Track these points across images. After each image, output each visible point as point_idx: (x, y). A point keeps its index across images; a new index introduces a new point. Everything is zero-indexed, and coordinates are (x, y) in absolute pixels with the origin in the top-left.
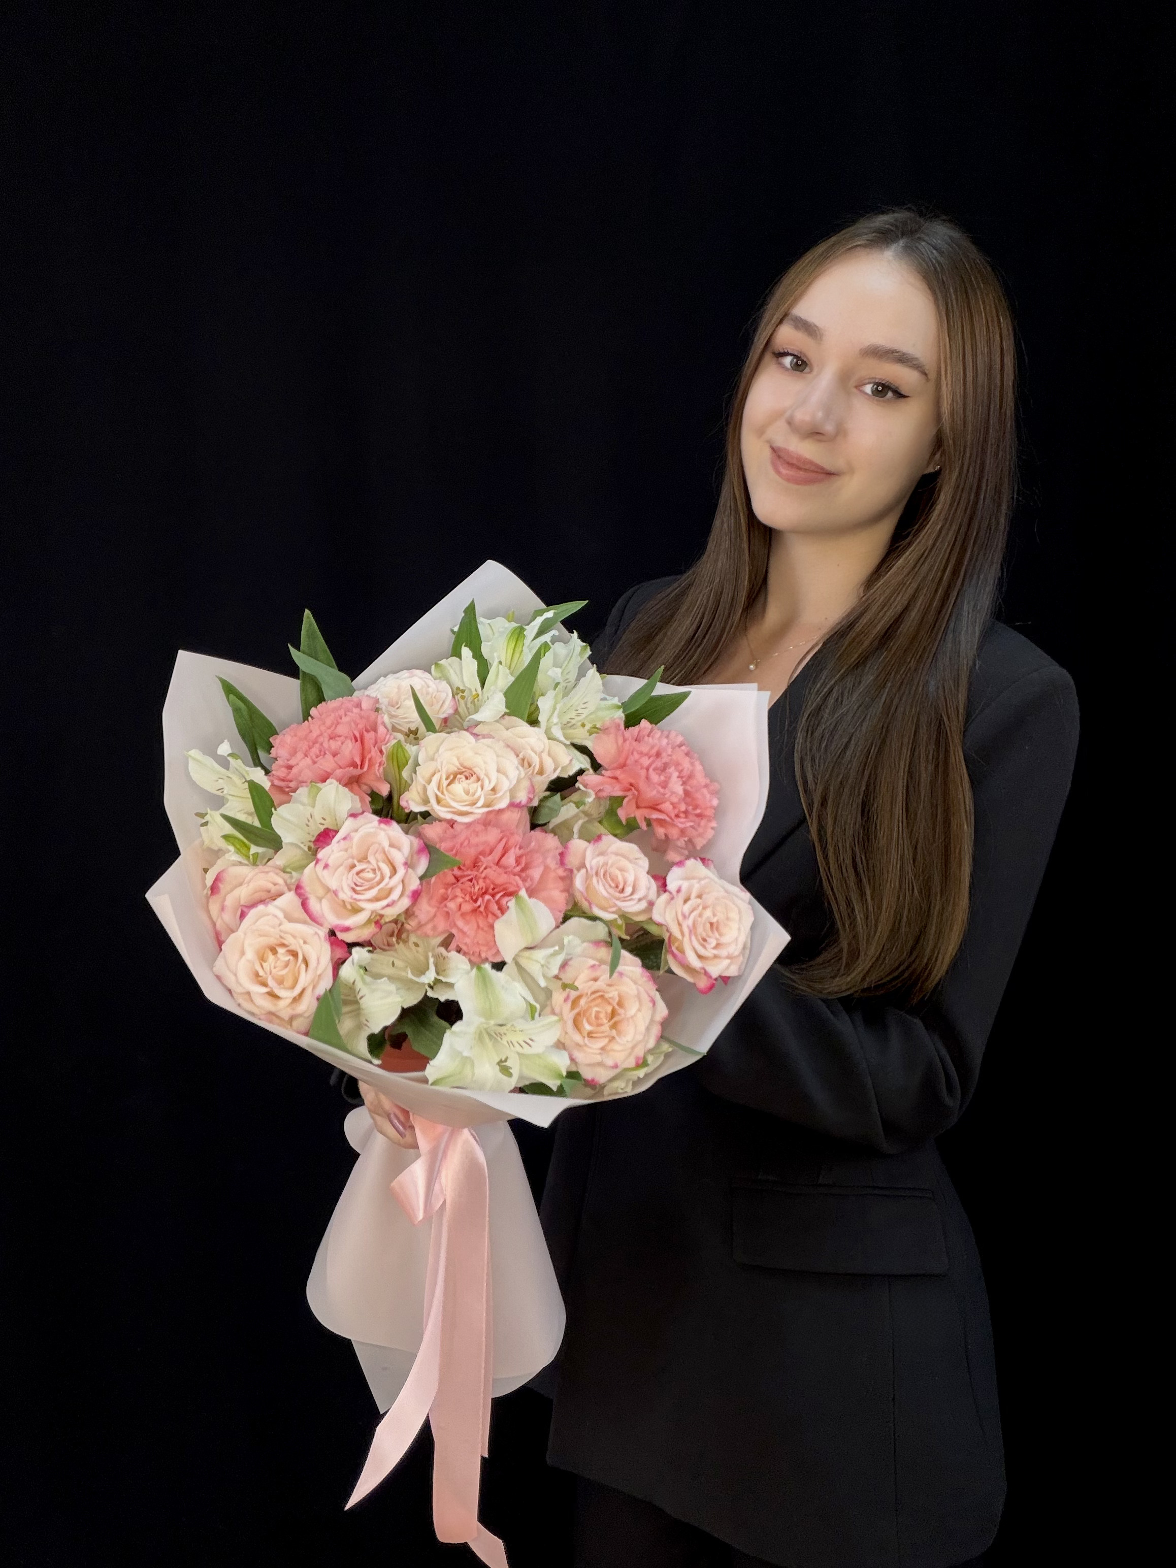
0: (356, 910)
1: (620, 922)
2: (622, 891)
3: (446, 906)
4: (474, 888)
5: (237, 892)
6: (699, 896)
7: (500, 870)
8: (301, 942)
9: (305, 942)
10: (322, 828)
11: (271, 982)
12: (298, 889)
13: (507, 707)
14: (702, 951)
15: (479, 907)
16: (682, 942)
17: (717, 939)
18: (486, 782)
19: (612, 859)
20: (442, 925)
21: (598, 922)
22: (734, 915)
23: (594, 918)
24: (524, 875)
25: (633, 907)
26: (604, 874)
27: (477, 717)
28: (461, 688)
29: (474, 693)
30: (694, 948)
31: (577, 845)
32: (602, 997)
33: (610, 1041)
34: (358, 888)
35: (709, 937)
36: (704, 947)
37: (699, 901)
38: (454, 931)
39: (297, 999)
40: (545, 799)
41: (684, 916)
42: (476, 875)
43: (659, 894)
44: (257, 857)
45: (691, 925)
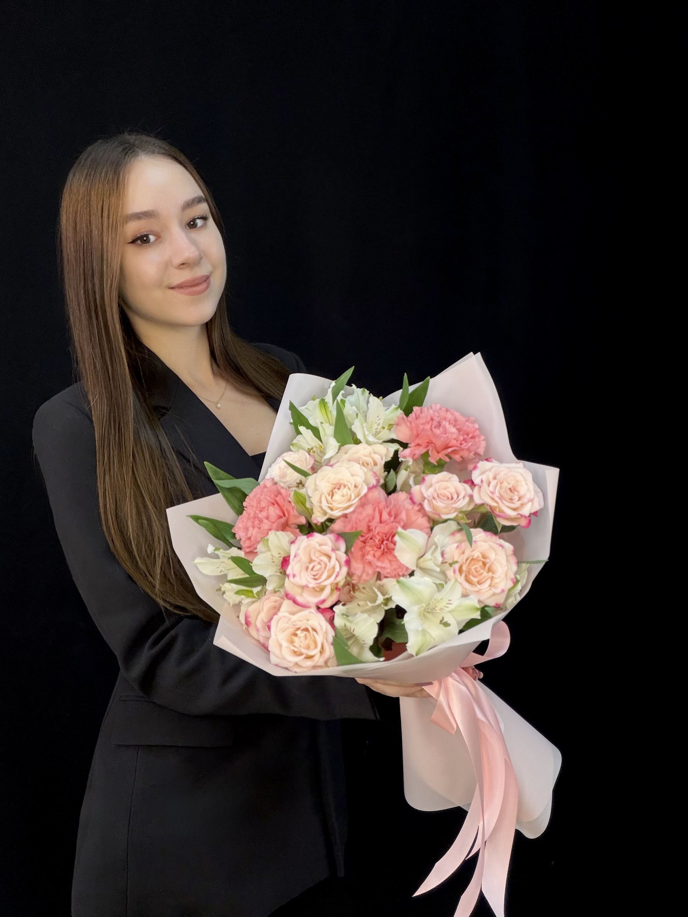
0: (322, 589)
1: (461, 515)
2: (452, 498)
3: (366, 559)
4: (376, 542)
5: (259, 618)
6: (495, 478)
7: (382, 525)
8: (306, 621)
9: (308, 620)
10: (281, 559)
11: (303, 651)
12: (287, 596)
13: (338, 442)
14: (513, 506)
15: (384, 550)
16: (499, 507)
17: (518, 495)
18: (349, 485)
19: (437, 486)
20: (370, 571)
21: (449, 522)
22: (520, 478)
23: (446, 521)
24: (397, 520)
25: (463, 504)
26: (438, 496)
27: (327, 456)
28: (310, 448)
29: (318, 446)
30: (507, 507)
31: (416, 489)
32: (472, 559)
33: (491, 580)
34: (316, 577)
35: (514, 496)
36: (513, 503)
37: (496, 481)
38: (378, 570)
39: (322, 652)
40: (386, 477)
41: (492, 493)
42: (373, 535)
43: (472, 489)
44: (258, 593)
45: (499, 496)
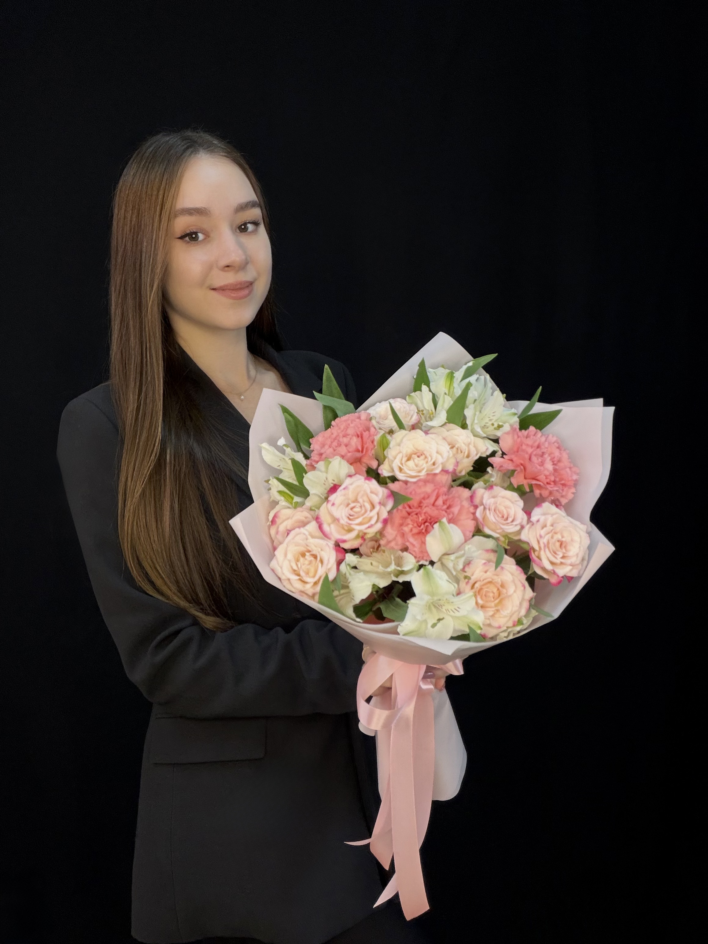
0: (350, 530)
1: (504, 538)
2: (507, 519)
3: (402, 529)
4: (419, 519)
5: (285, 524)
7: (433, 508)
9: (322, 550)
10: (332, 485)
12: (317, 519)
17: (564, 553)
18: (430, 459)
19: (500, 501)
20: (400, 540)
21: (490, 539)
22: (576, 538)
23: (488, 536)
24: (448, 511)
25: (511, 529)
26: (495, 510)
27: (430, 423)
28: (422, 409)
29: (430, 412)
30: (547, 557)
31: (479, 491)
32: (490, 582)
34: (351, 517)
36: (554, 557)
38: (408, 544)
39: (316, 583)
41: (541, 537)
42: (420, 512)
43: (527, 523)
44: (297, 503)
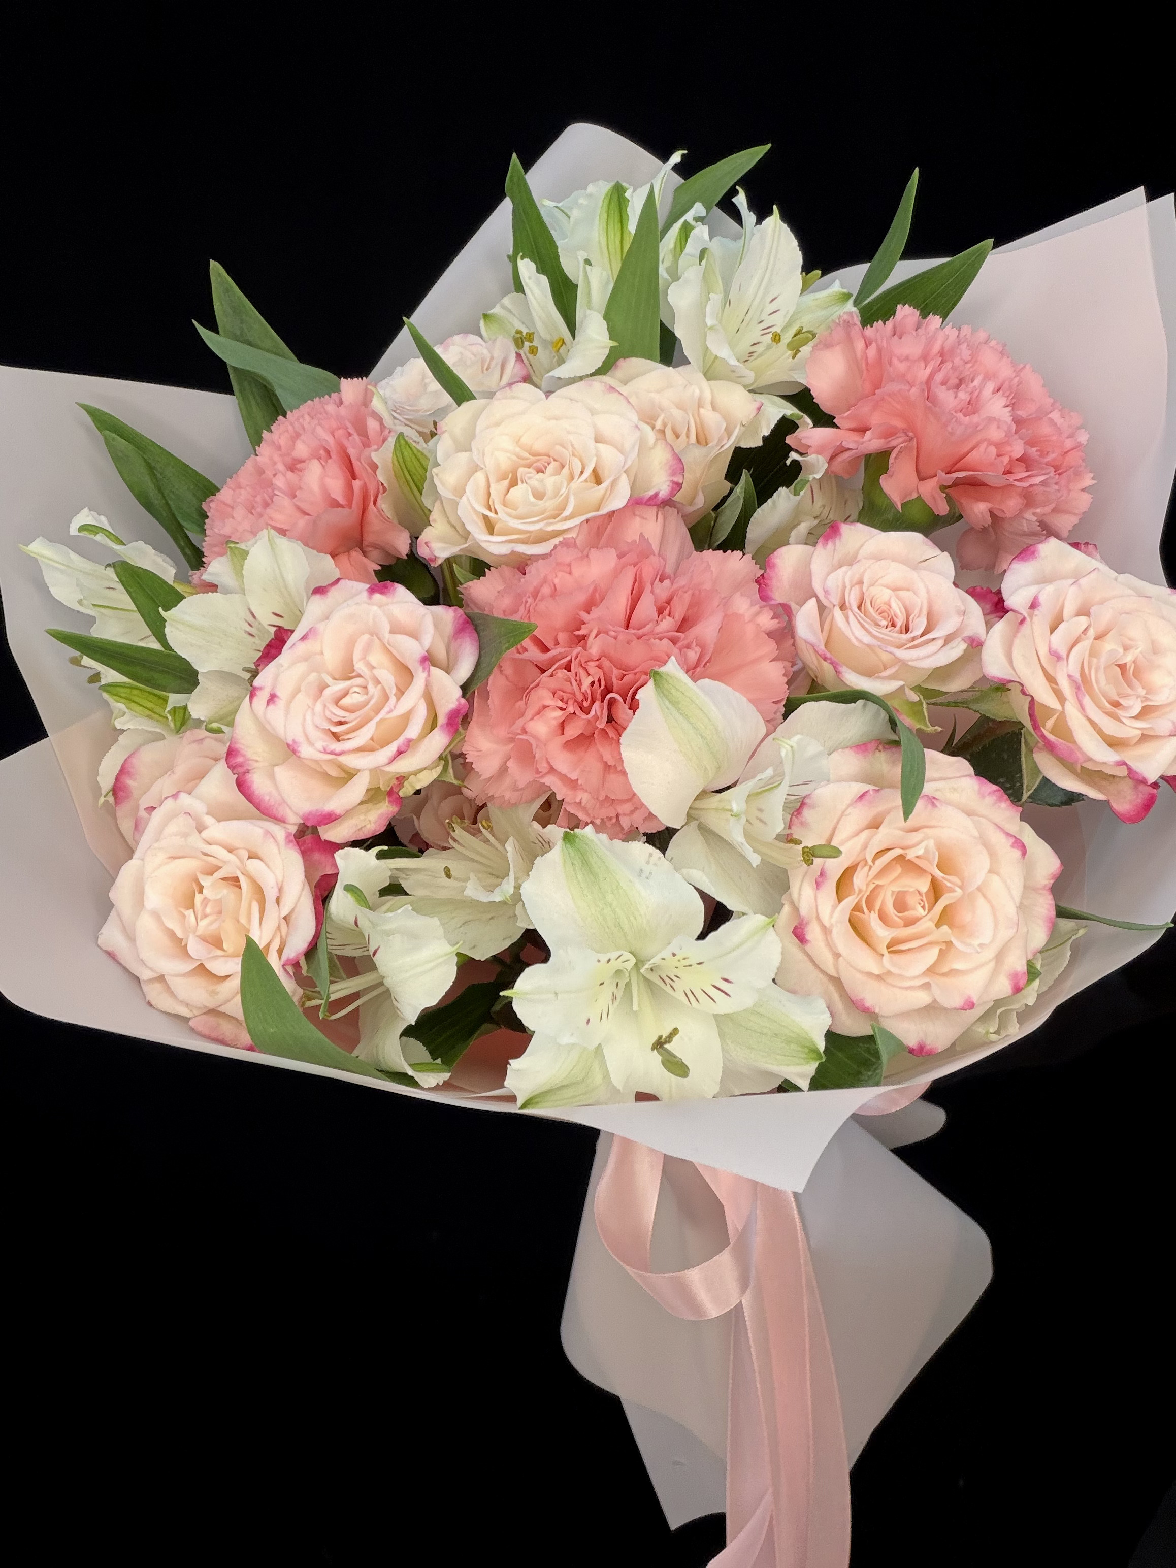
1: (911, 696)
6: (1084, 611)
10: (270, 630)
12: (230, 755)
13: (612, 340)
14: (1110, 727)
16: (1063, 713)
17: (1143, 698)
18: (577, 466)
23: (852, 697)
30: (1093, 723)
32: (901, 858)
33: (942, 953)
35: (1127, 696)
36: (1117, 719)
37: (1083, 621)
41: (1056, 656)
43: (989, 626)
45: (1077, 676)
